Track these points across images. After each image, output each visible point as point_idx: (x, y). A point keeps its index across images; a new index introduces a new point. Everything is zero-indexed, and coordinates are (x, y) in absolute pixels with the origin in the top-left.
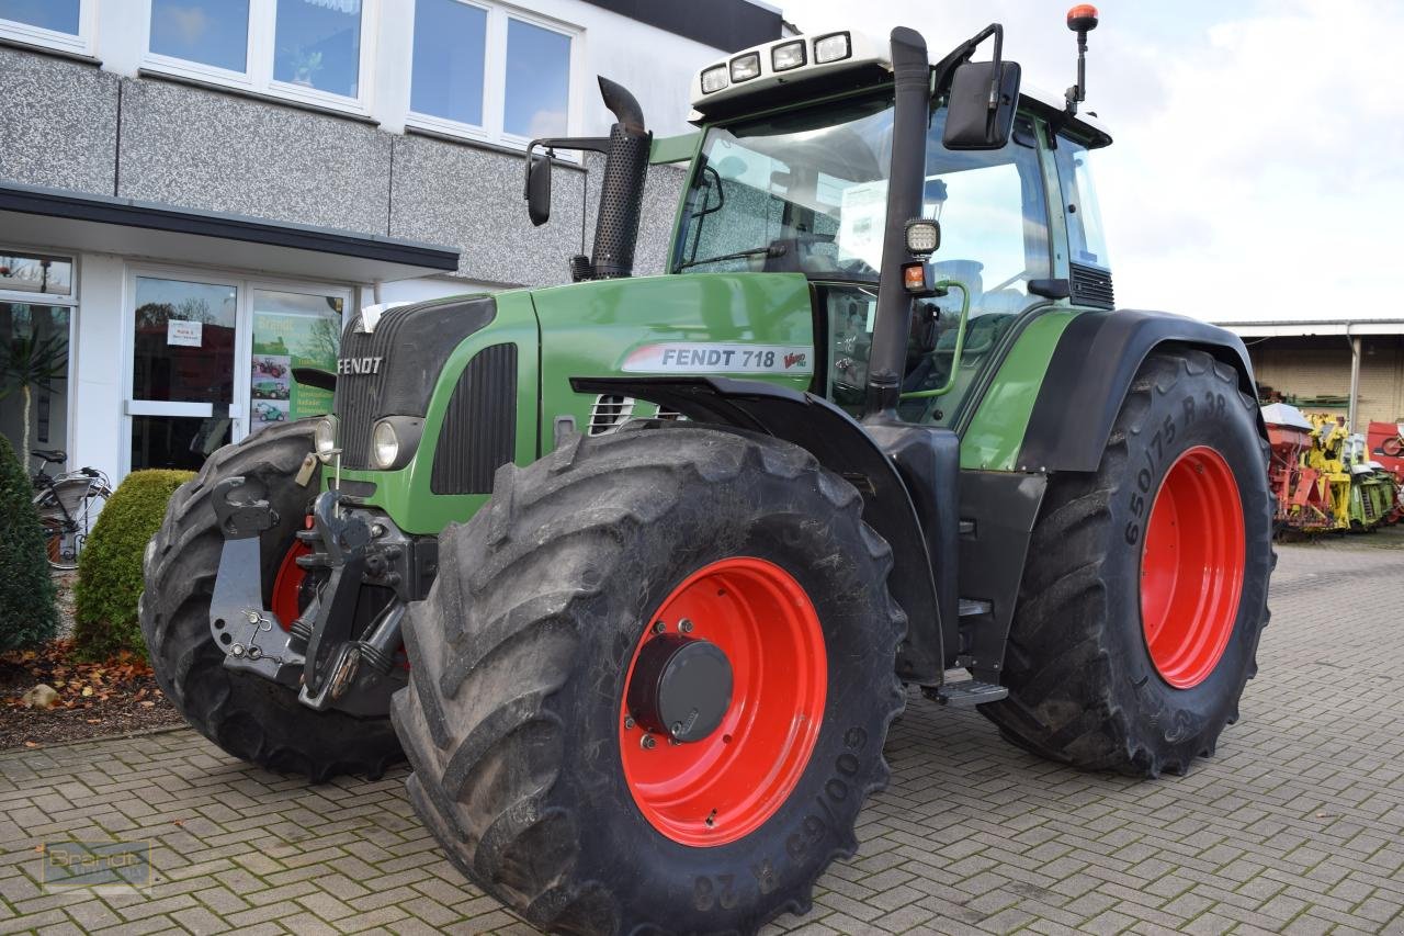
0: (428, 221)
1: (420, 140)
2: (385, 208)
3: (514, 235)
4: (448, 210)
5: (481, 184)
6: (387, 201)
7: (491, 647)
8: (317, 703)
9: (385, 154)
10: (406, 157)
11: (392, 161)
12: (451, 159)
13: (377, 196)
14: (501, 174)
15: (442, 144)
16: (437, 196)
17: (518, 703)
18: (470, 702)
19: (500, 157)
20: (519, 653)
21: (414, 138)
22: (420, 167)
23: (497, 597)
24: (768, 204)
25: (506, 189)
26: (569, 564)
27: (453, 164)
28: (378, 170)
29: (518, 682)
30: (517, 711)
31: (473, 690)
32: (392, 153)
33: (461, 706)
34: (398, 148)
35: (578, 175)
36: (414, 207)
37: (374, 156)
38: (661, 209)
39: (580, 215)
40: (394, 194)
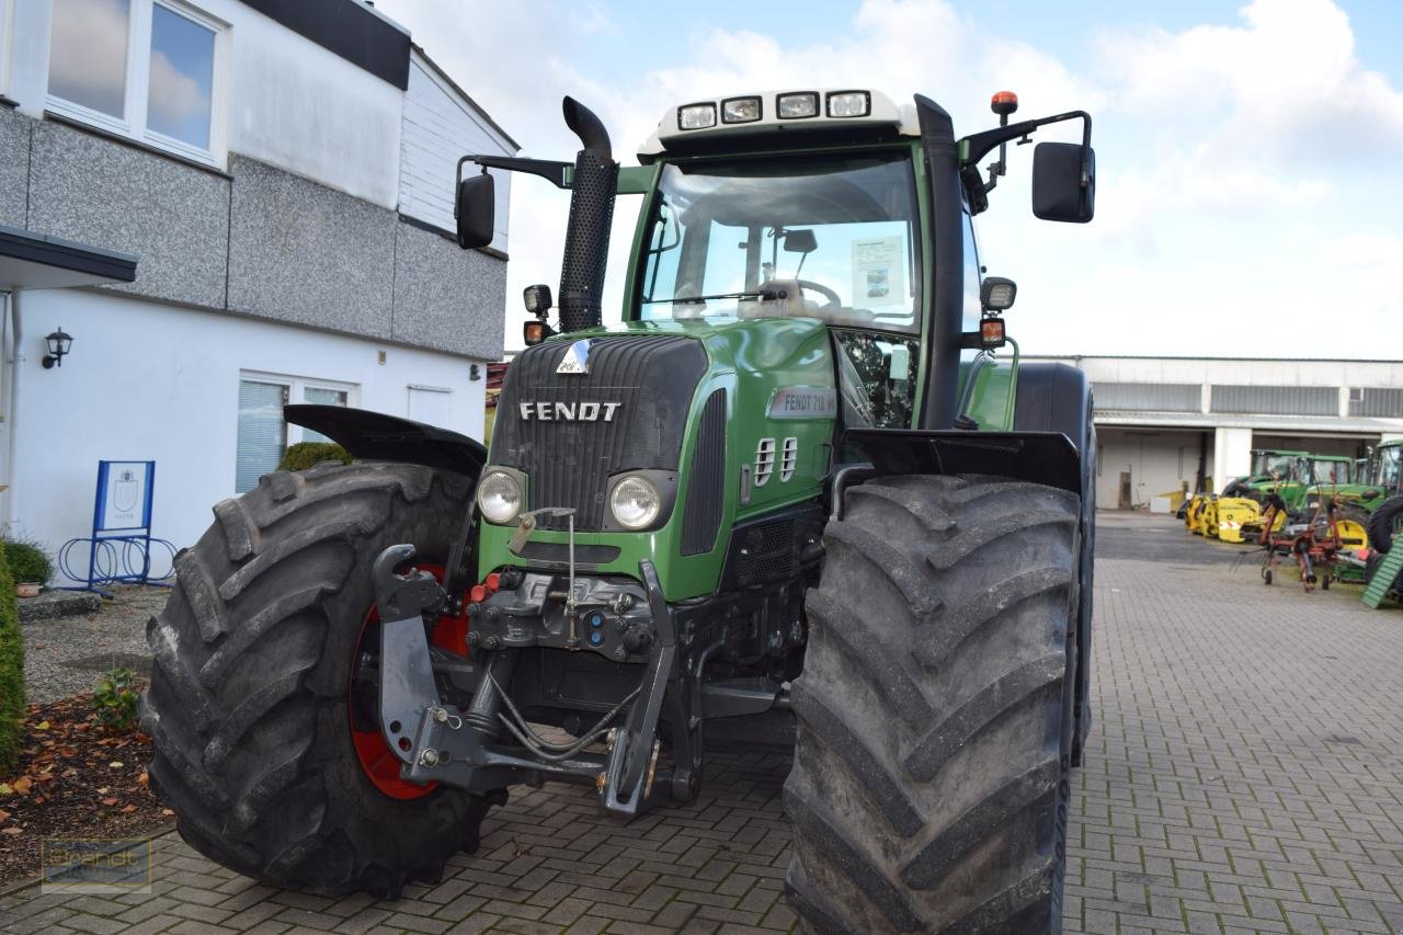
0: (69, 221)
1: (63, 128)
2: (22, 203)
3: (160, 244)
4: (91, 211)
5: (126, 184)
6: (25, 196)
7: (985, 721)
8: (630, 807)
9: (23, 141)
10: (47, 146)
11: (31, 149)
12: (94, 153)
13: (13, 189)
14: (147, 175)
15: (86, 136)
16: (79, 195)
17: (1035, 774)
18: (953, 783)
19: (146, 156)
20: (1016, 724)
21: (55, 126)
22: (62, 159)
23: (960, 667)
24: (397, 227)
25: (152, 191)
26: (1038, 626)
27: (97, 159)
28: (16, 158)
29: (1022, 753)
30: (1035, 783)
31: (956, 769)
32: (30, 140)
33: (937, 788)
34: (39, 135)
35: (224, 183)
36: (54, 204)
37: (11, 142)
38: (302, 225)
39: (226, 226)
40: (32, 189)
